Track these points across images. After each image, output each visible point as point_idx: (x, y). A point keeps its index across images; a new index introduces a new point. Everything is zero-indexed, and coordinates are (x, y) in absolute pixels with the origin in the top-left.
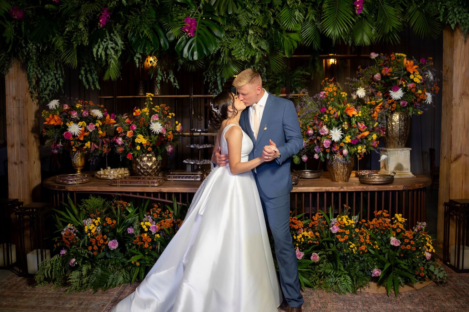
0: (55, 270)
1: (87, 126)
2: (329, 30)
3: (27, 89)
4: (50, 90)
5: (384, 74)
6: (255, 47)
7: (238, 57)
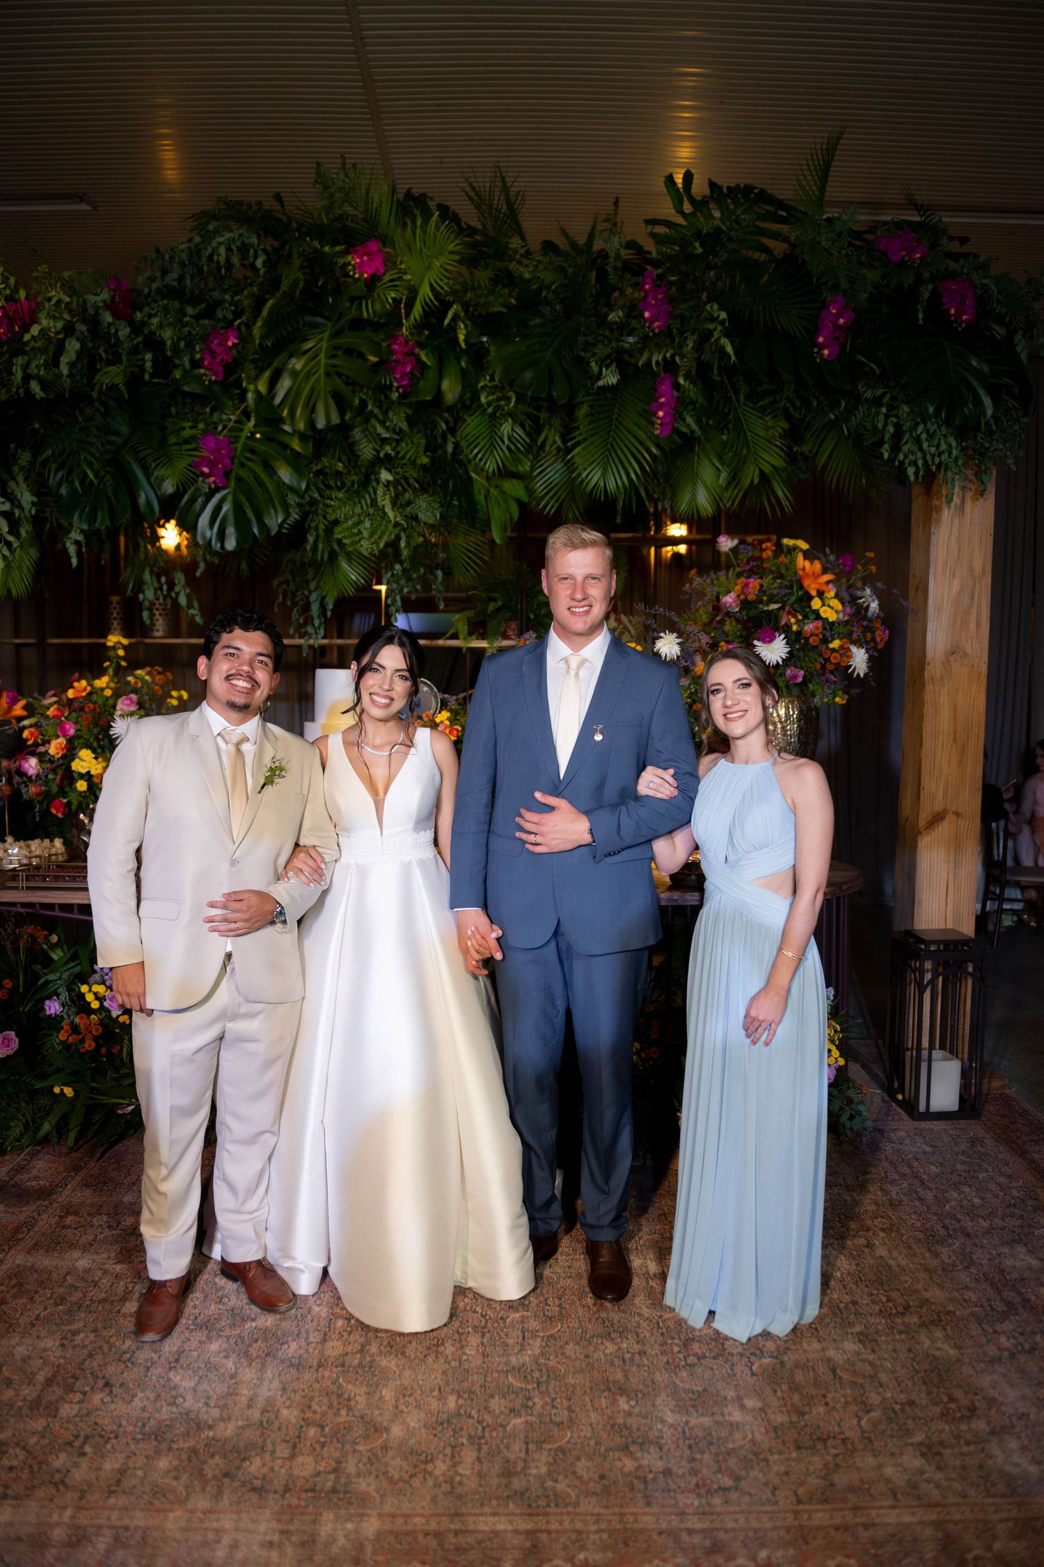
2: (590, 477)
5: (742, 597)
6: (396, 517)
7: (354, 543)
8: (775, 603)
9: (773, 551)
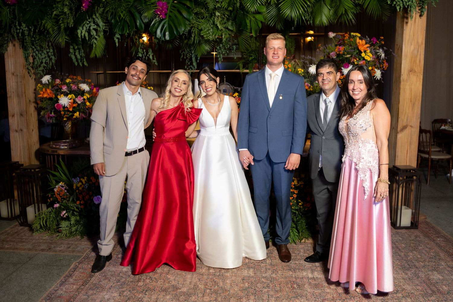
0: (49, 221)
1: (76, 99)
2: (286, 12)
3: (23, 65)
4: (44, 67)
5: (338, 53)
6: (221, 28)
7: (207, 37)
8: (349, 55)
9: (348, 37)
